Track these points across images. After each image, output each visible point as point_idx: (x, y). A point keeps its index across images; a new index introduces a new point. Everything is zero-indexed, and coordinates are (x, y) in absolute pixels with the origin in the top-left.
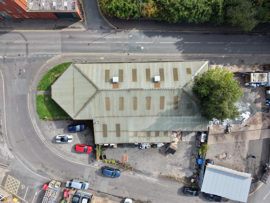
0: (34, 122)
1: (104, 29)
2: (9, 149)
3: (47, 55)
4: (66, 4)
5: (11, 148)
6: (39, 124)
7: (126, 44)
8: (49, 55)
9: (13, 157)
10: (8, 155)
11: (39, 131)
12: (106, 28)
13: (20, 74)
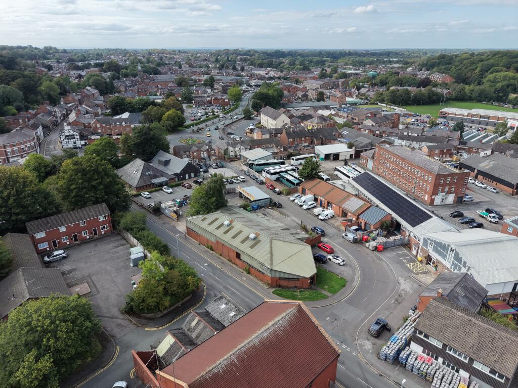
0: (356, 284)
1: (214, 294)
2: (400, 284)
4: (224, 306)
5: (398, 284)
6: (353, 280)
7: (213, 273)
9: (400, 278)
10: (404, 282)
11: (356, 277)
12: (212, 293)
13: (336, 320)
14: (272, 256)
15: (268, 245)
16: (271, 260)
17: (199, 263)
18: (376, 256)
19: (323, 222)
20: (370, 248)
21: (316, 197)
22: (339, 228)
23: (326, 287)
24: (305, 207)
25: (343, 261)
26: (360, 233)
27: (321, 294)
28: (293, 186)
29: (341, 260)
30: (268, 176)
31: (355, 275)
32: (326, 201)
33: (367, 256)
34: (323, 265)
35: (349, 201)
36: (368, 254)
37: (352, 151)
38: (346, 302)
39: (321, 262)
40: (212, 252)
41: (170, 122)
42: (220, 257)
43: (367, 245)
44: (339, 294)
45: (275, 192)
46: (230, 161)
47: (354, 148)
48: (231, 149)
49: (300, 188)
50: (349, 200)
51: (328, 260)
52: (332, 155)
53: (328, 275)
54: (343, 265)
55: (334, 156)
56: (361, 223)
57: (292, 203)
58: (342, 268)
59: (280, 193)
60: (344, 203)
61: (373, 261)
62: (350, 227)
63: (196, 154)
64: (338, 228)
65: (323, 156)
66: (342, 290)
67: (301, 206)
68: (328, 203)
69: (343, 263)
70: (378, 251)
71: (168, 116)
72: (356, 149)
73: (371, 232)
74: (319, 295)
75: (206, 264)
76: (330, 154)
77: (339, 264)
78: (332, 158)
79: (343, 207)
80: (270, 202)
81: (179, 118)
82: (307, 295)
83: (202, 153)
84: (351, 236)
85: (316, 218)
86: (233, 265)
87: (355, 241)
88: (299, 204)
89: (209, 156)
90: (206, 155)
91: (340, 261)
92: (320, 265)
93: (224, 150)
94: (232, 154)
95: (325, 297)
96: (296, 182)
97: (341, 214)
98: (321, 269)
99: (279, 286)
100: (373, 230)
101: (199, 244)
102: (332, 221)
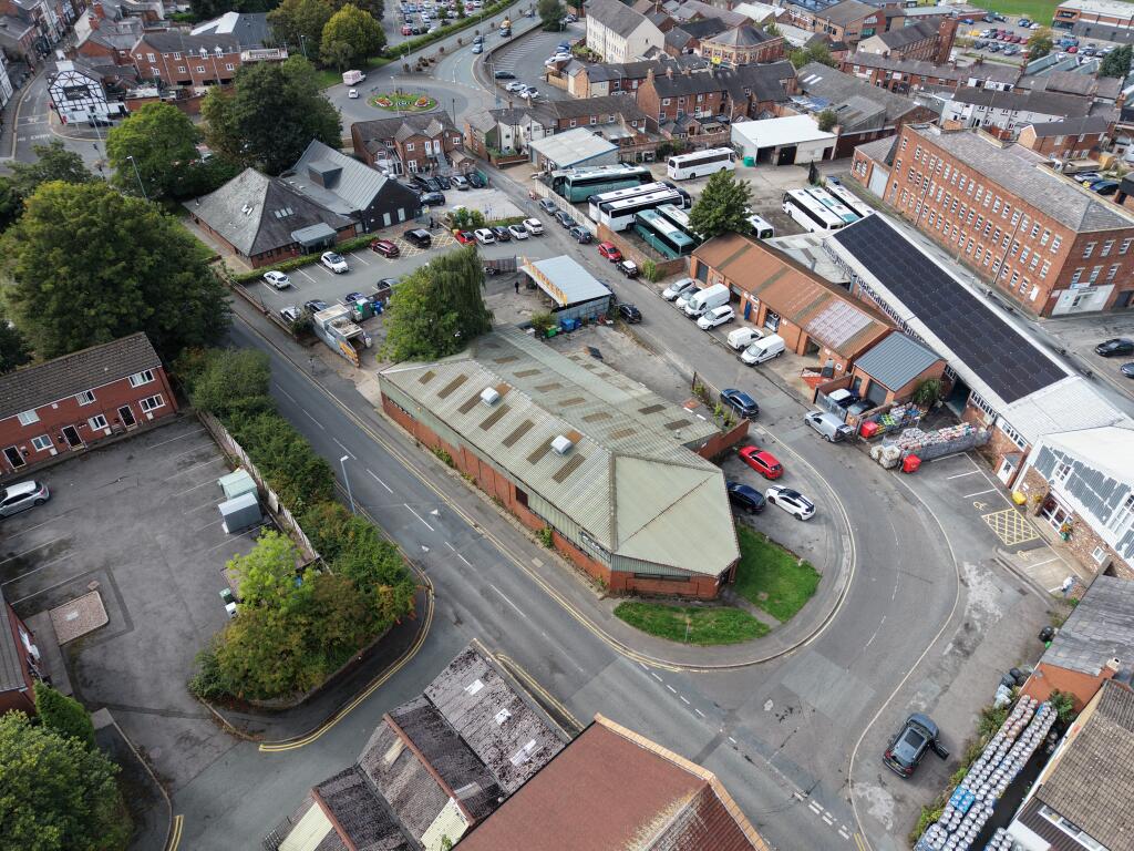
0: (844, 584)
1: (456, 614)
2: (967, 585)
3: (663, 684)
5: (960, 586)
6: (835, 571)
7: (455, 544)
8: (656, 680)
9: (967, 566)
10: (979, 579)
11: (845, 560)
12: (450, 611)
13: (791, 709)
14: (615, 511)
15: (605, 476)
16: (614, 525)
17: (416, 508)
18: (899, 488)
19: (751, 371)
20: (883, 461)
21: (736, 291)
22: (797, 393)
23: (763, 596)
24: (703, 322)
25: (810, 509)
26: (854, 410)
27: (749, 620)
28: (673, 256)
29: (804, 507)
30: (606, 219)
31: (842, 551)
32: (764, 307)
33: (874, 486)
34: (752, 517)
35: (827, 313)
36: (875, 482)
37: (830, 138)
38: (818, 647)
39: (749, 510)
40: (451, 472)
41: (345, 45)
42: (473, 488)
43: (874, 451)
44: (798, 620)
45: (622, 269)
46: (503, 167)
47: (836, 130)
48: (505, 129)
49: (691, 261)
50: (827, 308)
51: (768, 503)
52: (777, 150)
53: (769, 553)
54: (808, 520)
55: (781, 154)
56: (857, 379)
57: (667, 308)
58: (807, 529)
59: (635, 275)
60: (814, 316)
61: (892, 505)
62: (827, 394)
63: (410, 147)
64: (792, 393)
65: (752, 154)
66: (808, 607)
67: (694, 318)
68: (769, 312)
69: (810, 514)
70: (904, 471)
71: (338, 26)
72: (841, 131)
73: (887, 411)
74: (745, 626)
75: (435, 512)
76: (773, 148)
77: (797, 516)
78: (775, 159)
79: (810, 329)
80: (611, 306)
81: (367, 32)
82: (711, 625)
83: (428, 143)
84: (831, 423)
85: (732, 358)
86: (508, 517)
87: (841, 438)
88: (690, 311)
89: (447, 153)
90: (437, 150)
91: (802, 510)
92: (745, 518)
93: (487, 134)
94: (508, 143)
95: (761, 632)
96: (682, 241)
97: (802, 348)
98: (749, 532)
99: (634, 592)
100: (892, 407)
101: (418, 445)
102: (777, 369)
